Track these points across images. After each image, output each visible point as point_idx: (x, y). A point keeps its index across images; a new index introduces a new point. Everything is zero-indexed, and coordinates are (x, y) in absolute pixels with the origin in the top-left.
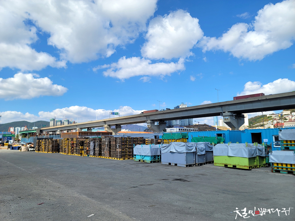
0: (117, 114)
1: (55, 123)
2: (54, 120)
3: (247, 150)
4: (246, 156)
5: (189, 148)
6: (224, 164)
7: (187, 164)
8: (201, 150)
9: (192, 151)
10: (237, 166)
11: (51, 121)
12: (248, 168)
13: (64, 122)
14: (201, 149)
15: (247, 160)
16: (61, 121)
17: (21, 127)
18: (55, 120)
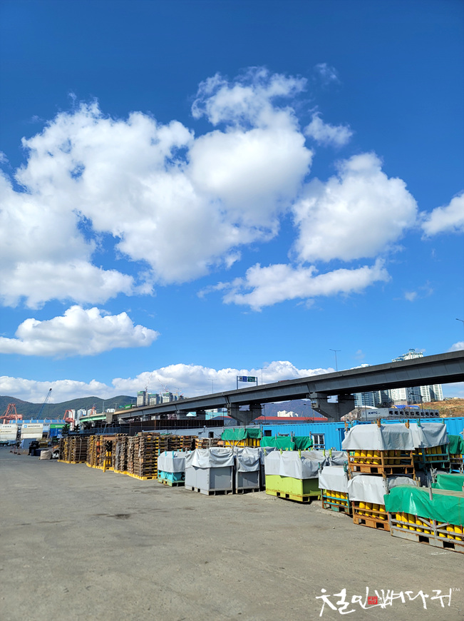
0: (252, 379)
1: (147, 400)
2: (144, 393)
3: (300, 466)
4: (300, 476)
5: (218, 459)
6: (276, 491)
7: (212, 490)
8: (248, 463)
9: (225, 465)
10: (290, 496)
11: (139, 395)
12: (301, 500)
13: (163, 397)
14: (247, 461)
15: (300, 484)
16: (157, 395)
17: (86, 409)
18: (147, 393)
